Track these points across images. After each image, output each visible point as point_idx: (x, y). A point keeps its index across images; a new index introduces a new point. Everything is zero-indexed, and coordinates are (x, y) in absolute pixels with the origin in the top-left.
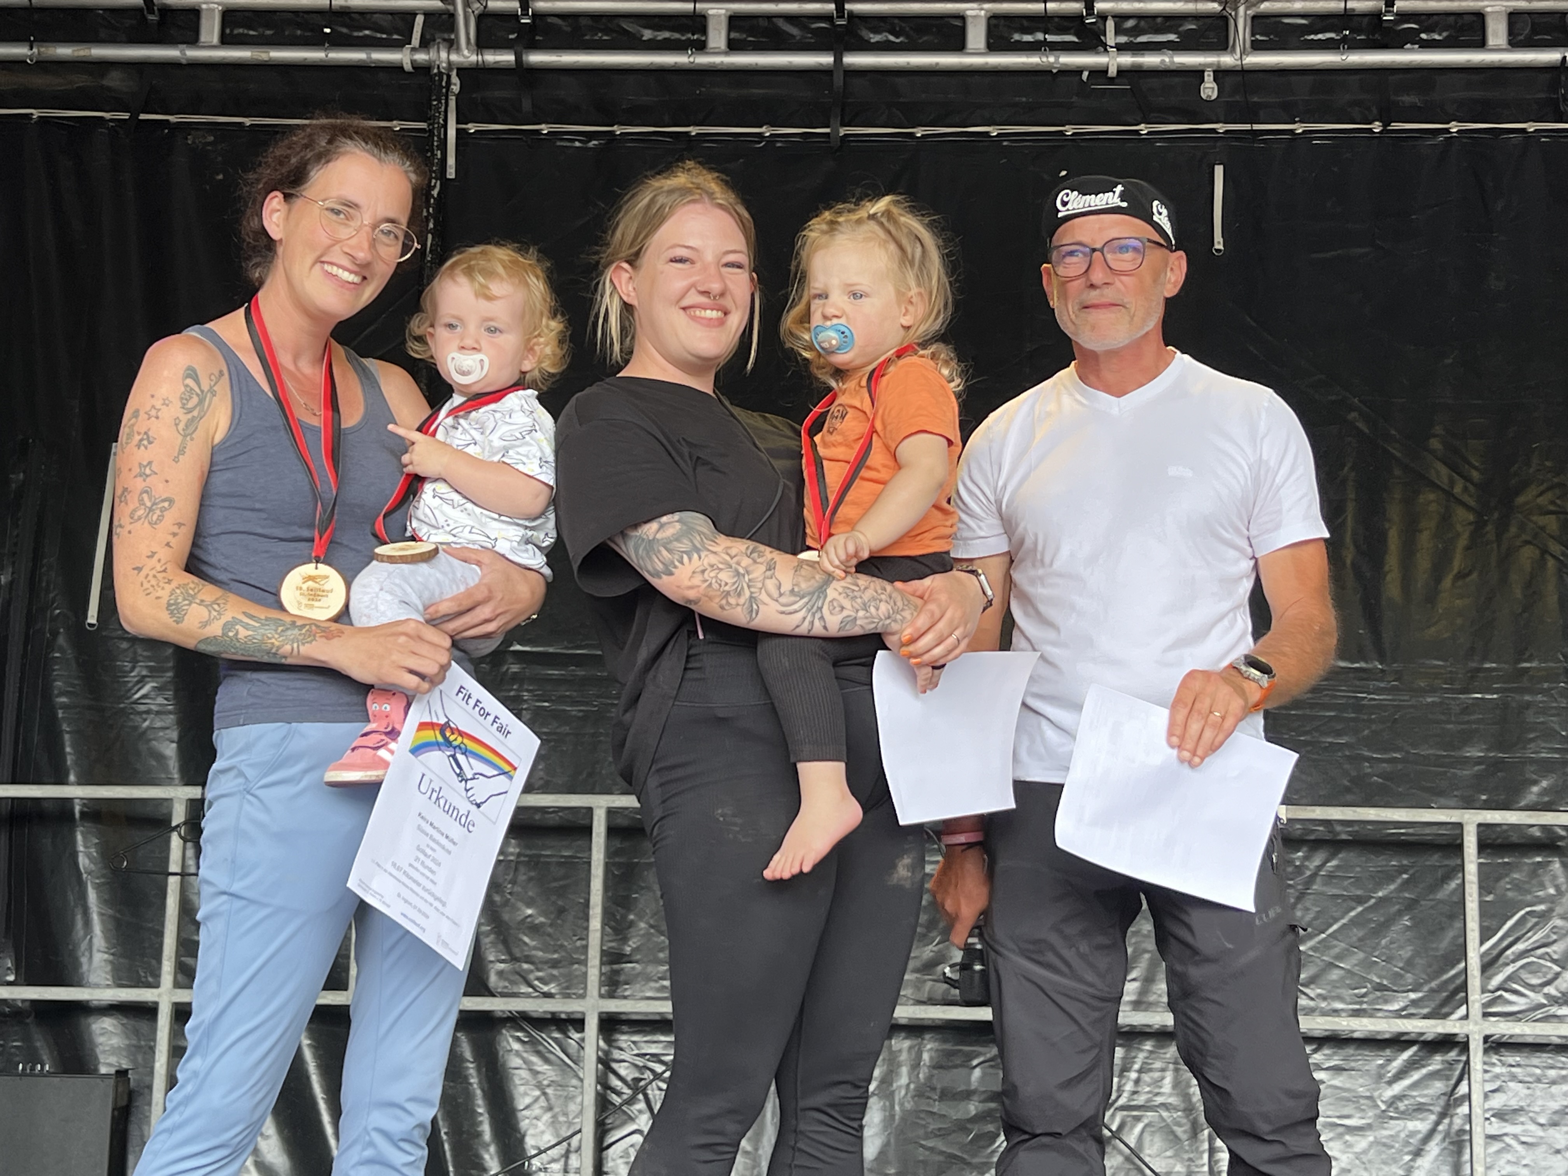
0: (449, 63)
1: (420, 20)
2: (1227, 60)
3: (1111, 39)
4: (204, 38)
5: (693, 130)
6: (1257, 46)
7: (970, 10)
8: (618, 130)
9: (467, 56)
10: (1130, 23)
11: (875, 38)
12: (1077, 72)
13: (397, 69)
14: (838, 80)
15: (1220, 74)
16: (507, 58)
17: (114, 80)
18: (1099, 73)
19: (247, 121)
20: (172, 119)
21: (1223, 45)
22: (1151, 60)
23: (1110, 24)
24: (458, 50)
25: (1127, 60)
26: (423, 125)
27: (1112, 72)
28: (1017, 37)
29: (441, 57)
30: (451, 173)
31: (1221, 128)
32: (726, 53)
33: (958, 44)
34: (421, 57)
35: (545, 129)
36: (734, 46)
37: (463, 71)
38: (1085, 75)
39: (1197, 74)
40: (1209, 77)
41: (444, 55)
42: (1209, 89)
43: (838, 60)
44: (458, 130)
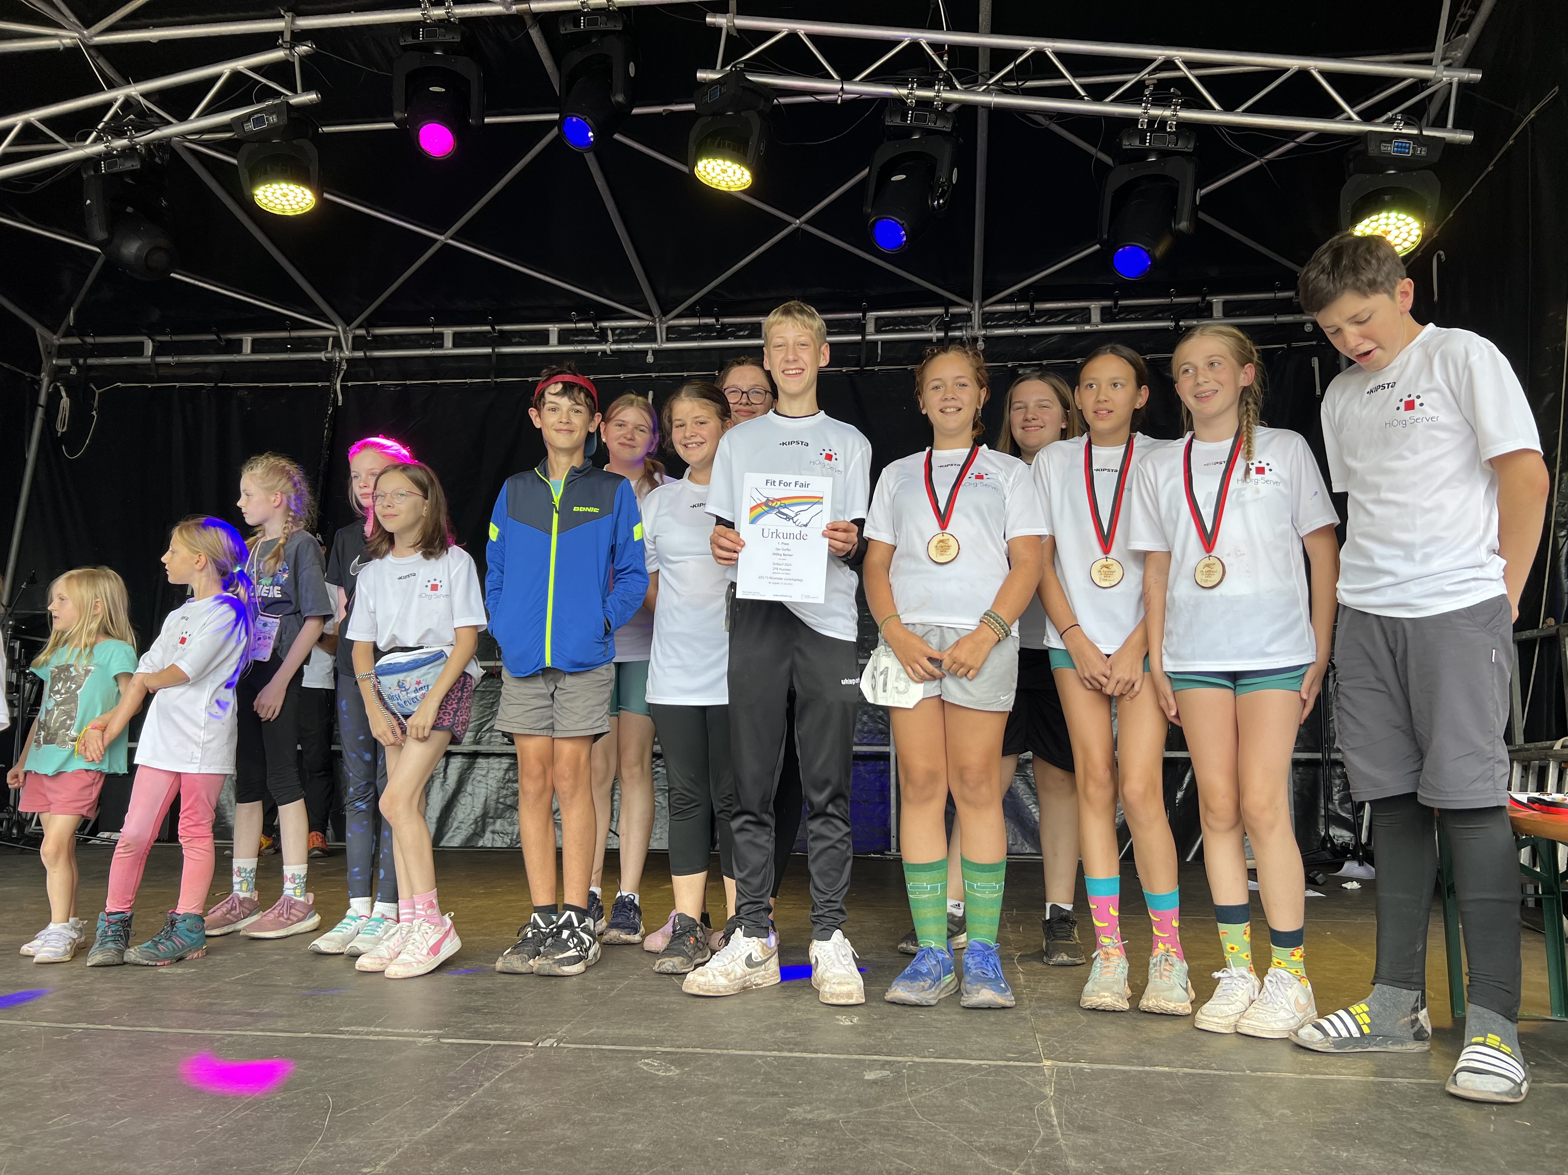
0: (340, 357)
1: (331, 339)
2: (655, 346)
3: (610, 338)
4: (244, 351)
5: (438, 382)
6: (669, 340)
7: (550, 327)
8: (408, 382)
9: (347, 353)
10: (618, 332)
11: (514, 340)
12: (596, 352)
13: (320, 360)
14: (494, 358)
15: (655, 352)
16: (360, 354)
17: (209, 370)
18: (604, 352)
19: (261, 385)
20: (231, 385)
21: (655, 340)
22: (624, 347)
23: (609, 332)
24: (344, 353)
25: (614, 347)
26: (328, 384)
27: (608, 352)
28: (571, 338)
29: (337, 355)
30: (340, 403)
31: (654, 375)
32: (451, 349)
33: (546, 342)
34: (329, 355)
35: (379, 383)
36: (455, 345)
37: (349, 361)
38: (599, 354)
39: (645, 352)
40: (650, 353)
41: (337, 354)
42: (650, 359)
43: (493, 350)
44: (341, 386)
